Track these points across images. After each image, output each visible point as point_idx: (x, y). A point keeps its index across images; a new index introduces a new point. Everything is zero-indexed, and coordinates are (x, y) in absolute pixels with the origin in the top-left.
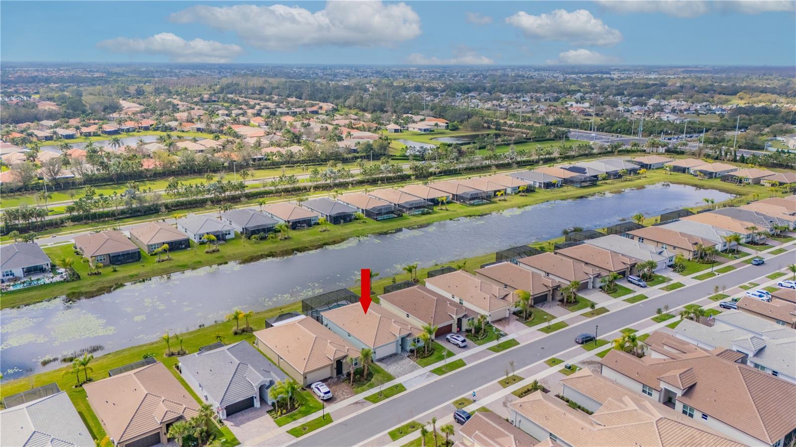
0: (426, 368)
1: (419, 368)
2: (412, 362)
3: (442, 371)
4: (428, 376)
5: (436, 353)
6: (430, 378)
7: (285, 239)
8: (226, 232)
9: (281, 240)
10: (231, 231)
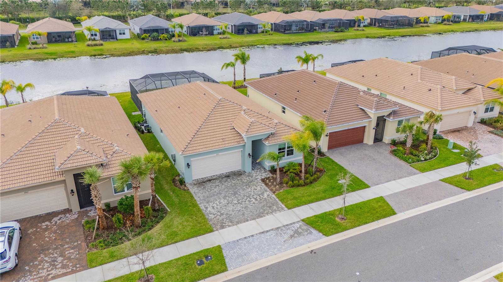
0: (296, 210)
1: (280, 209)
2: (268, 194)
3: (333, 222)
4: (297, 233)
5: (324, 178)
6: (301, 239)
7: (179, 41)
8: (120, 30)
9: (174, 41)
10: (125, 30)
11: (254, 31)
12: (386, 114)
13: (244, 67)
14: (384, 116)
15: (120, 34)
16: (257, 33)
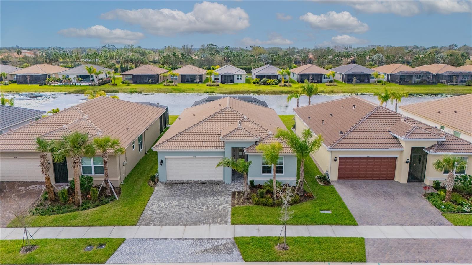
1: (222, 222)
2: (225, 206)
4: (214, 249)
6: (212, 256)
7: (285, 86)
8: (238, 76)
9: (280, 86)
10: (242, 76)
11: (366, 81)
12: (427, 146)
13: (310, 99)
14: (423, 148)
15: (238, 79)
16: (369, 82)
